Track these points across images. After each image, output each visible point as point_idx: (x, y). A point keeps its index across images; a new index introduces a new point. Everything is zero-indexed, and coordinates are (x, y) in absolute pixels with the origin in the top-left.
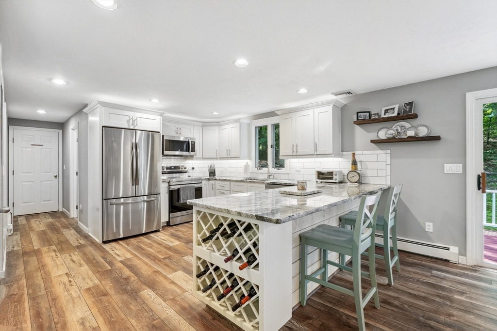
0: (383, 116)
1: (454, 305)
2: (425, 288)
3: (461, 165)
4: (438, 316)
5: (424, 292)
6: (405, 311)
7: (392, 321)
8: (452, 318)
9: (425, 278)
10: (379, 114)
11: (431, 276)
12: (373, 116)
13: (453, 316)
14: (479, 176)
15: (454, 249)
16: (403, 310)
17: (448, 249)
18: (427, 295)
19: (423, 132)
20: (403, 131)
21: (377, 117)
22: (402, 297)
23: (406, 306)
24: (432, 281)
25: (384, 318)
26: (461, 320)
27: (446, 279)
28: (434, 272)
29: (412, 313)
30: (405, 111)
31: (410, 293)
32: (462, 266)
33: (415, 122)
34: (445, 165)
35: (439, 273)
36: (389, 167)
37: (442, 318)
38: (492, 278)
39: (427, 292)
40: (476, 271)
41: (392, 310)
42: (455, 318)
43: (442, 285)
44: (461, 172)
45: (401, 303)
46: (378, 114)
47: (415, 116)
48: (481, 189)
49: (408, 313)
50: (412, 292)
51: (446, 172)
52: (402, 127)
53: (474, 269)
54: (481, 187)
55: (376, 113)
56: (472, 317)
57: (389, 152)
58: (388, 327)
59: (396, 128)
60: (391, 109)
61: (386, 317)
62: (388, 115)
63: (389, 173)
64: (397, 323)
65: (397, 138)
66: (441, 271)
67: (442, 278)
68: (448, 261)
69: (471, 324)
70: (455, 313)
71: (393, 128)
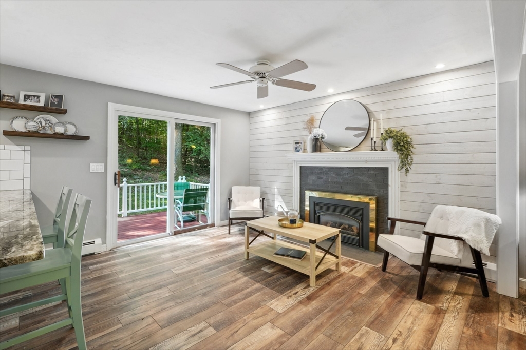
0: (21, 102)
1: (124, 282)
2: (96, 283)
3: (103, 164)
4: (122, 296)
5: (99, 287)
6: (100, 310)
7: (97, 326)
8: (131, 291)
9: (89, 276)
10: (16, 98)
11: (91, 272)
12: (6, 98)
13: (130, 289)
14: (115, 173)
15: (98, 241)
16: (97, 311)
17: (93, 243)
18: (103, 288)
19: (71, 130)
20: (48, 125)
21: (13, 101)
22: (86, 302)
23: (97, 306)
24: (96, 275)
25: (90, 329)
26: (136, 289)
27: (104, 268)
28: (90, 267)
29: (105, 308)
30: (53, 104)
31: (89, 295)
32: (105, 253)
33: (64, 118)
34: (91, 164)
35: (95, 266)
36: (28, 167)
37: (125, 295)
38: (127, 252)
39: (100, 285)
40: (115, 252)
41: (90, 318)
42: (133, 290)
43: (105, 274)
44: (103, 171)
45: (90, 307)
46: (14, 97)
47: (64, 112)
48: (117, 185)
49: (103, 310)
50: (89, 293)
51: (91, 171)
52: (46, 120)
53: (112, 251)
54: (117, 182)
55: (13, 95)
56: (138, 282)
57: (28, 148)
58: (100, 332)
59: (39, 121)
60: (34, 96)
61: (90, 327)
62: (28, 102)
63: (28, 174)
64: (103, 323)
65: (41, 132)
66: (95, 264)
67: (100, 269)
68: (93, 254)
69: (142, 287)
70: (129, 286)
71: (36, 119)
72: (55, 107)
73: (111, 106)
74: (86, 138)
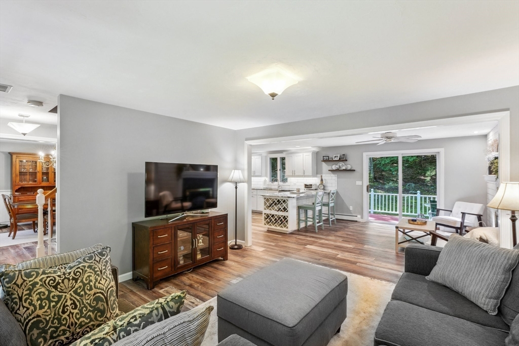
0: (334, 159)
3: (361, 181)
12: (330, 158)
14: (367, 186)
15: (359, 217)
17: (356, 216)
19: (349, 167)
20: (342, 166)
32: (362, 223)
33: (346, 162)
34: (357, 181)
44: (361, 185)
46: (332, 158)
47: (346, 160)
51: (356, 184)
54: (368, 190)
57: (336, 175)
59: (339, 165)
60: (337, 156)
63: (336, 185)
65: (339, 169)
68: (357, 221)
72: (343, 159)
73: (365, 154)
74: (354, 170)
